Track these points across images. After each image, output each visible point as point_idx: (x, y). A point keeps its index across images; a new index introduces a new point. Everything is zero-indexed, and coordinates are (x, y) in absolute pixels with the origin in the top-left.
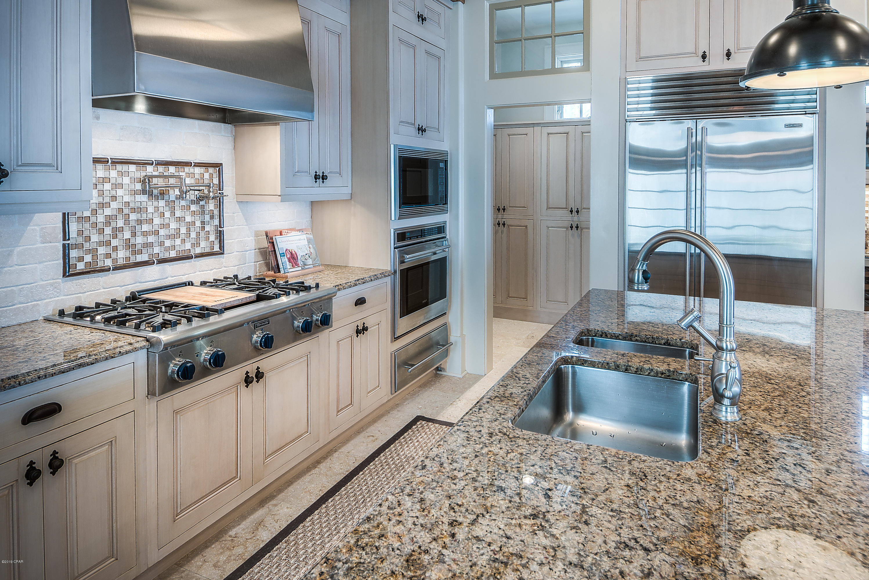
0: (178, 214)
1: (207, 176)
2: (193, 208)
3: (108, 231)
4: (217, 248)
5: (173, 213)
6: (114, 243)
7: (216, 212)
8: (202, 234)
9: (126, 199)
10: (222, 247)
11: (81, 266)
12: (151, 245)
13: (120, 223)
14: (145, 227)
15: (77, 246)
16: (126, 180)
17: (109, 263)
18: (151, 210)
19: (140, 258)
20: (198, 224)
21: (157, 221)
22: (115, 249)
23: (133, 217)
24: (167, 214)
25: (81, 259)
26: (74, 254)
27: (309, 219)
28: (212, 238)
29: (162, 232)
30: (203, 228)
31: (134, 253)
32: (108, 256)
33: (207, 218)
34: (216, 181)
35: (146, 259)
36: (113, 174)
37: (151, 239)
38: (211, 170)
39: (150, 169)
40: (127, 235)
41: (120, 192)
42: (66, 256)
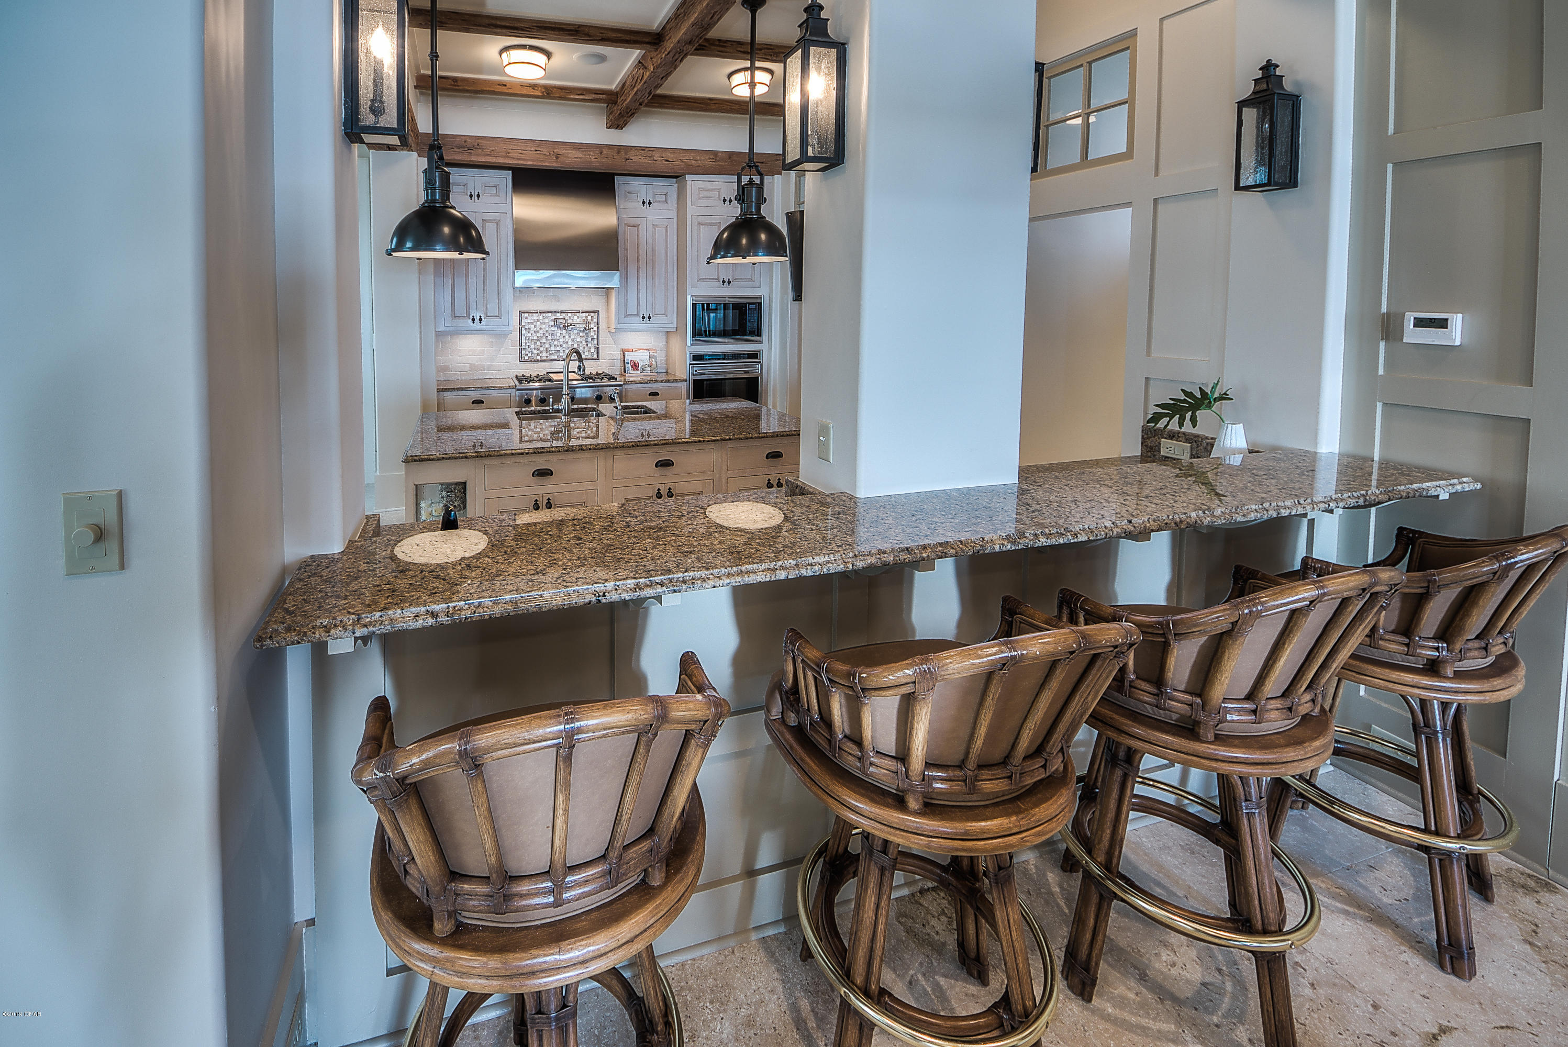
0: (573, 337)
1: (589, 317)
2: (581, 334)
3: (538, 343)
4: (595, 356)
5: (570, 337)
6: (541, 349)
7: (595, 337)
8: (586, 348)
9: (547, 329)
10: (598, 356)
11: (527, 358)
12: (558, 351)
13: (544, 340)
14: (556, 343)
15: (524, 349)
16: (547, 320)
17: (539, 358)
18: (559, 335)
19: (553, 357)
20: (584, 342)
21: (561, 340)
22: (542, 352)
23: (550, 337)
24: (567, 337)
25: (527, 355)
26: (523, 352)
27: (664, 343)
28: (592, 350)
29: (564, 346)
30: (587, 345)
31: (550, 354)
32: (538, 355)
33: (590, 340)
34: (595, 320)
35: (556, 357)
36: (541, 317)
37: (558, 349)
38: (592, 314)
39: (558, 315)
40: (547, 346)
41: (544, 326)
42: (521, 353)
